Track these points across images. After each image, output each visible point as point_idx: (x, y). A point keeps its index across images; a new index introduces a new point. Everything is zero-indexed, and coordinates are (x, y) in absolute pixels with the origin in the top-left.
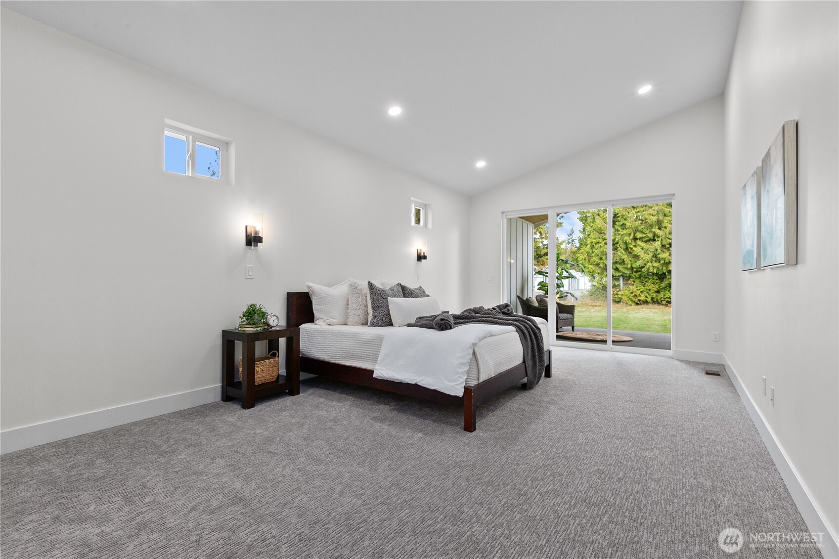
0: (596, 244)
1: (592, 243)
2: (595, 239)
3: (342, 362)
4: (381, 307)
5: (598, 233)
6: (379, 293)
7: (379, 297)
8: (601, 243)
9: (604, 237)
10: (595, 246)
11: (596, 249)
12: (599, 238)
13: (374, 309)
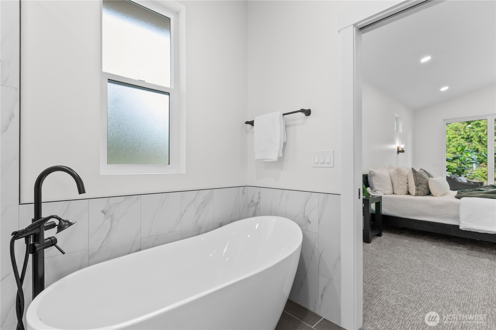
0: (453, 138)
1: (449, 137)
2: (452, 135)
3: (413, 218)
4: (422, 184)
5: (454, 130)
6: (420, 175)
7: (421, 178)
8: (457, 137)
9: (459, 133)
10: (452, 140)
11: (453, 142)
12: (456, 134)
13: (417, 185)
